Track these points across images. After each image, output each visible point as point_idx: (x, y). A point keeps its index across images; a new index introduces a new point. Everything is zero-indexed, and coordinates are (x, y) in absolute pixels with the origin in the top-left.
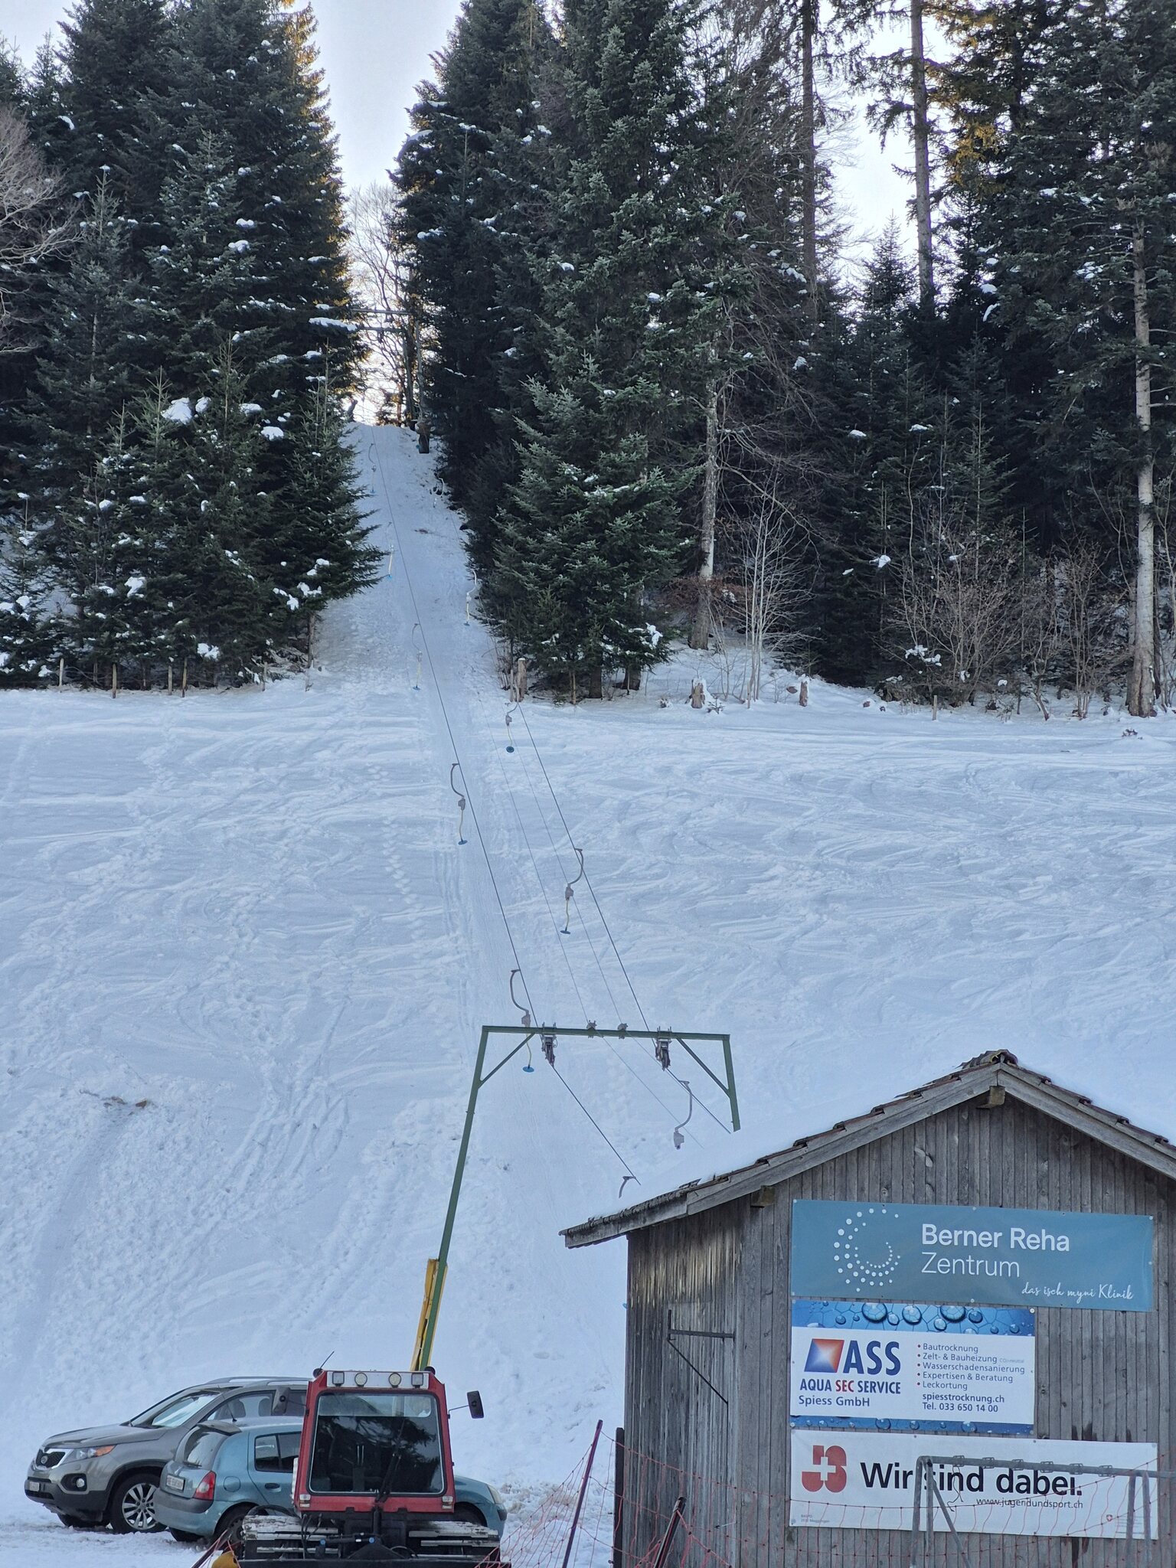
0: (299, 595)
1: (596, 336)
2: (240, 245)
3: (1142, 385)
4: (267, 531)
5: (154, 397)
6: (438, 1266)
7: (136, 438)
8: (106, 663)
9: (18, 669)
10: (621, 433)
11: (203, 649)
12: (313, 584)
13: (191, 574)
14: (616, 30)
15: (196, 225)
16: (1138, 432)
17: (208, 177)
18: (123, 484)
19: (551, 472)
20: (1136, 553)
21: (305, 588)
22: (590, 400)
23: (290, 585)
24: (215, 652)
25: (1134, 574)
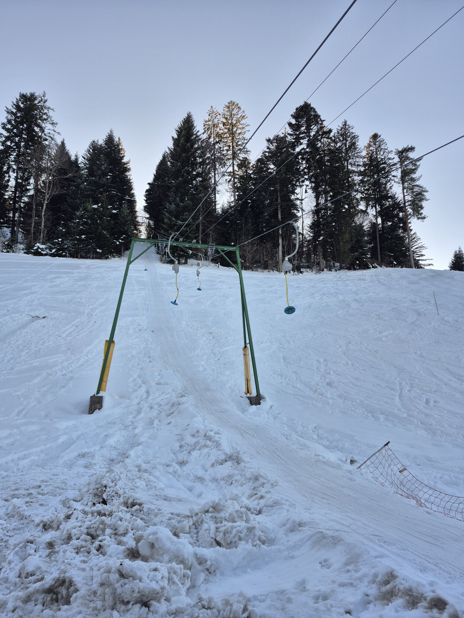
0: (119, 242)
1: (179, 194)
2: (109, 177)
3: (279, 213)
4: (112, 229)
5: (89, 201)
6: (110, 343)
7: (85, 209)
8: (77, 253)
9: (58, 253)
10: (184, 212)
11: (98, 250)
12: (122, 240)
13: (96, 235)
14: (183, 138)
15: (99, 172)
16: (279, 221)
17: (103, 164)
18: (81, 218)
19: (170, 219)
20: (279, 243)
21: (120, 241)
22: (177, 205)
23: (118, 240)
24: (101, 251)
25: (278, 247)
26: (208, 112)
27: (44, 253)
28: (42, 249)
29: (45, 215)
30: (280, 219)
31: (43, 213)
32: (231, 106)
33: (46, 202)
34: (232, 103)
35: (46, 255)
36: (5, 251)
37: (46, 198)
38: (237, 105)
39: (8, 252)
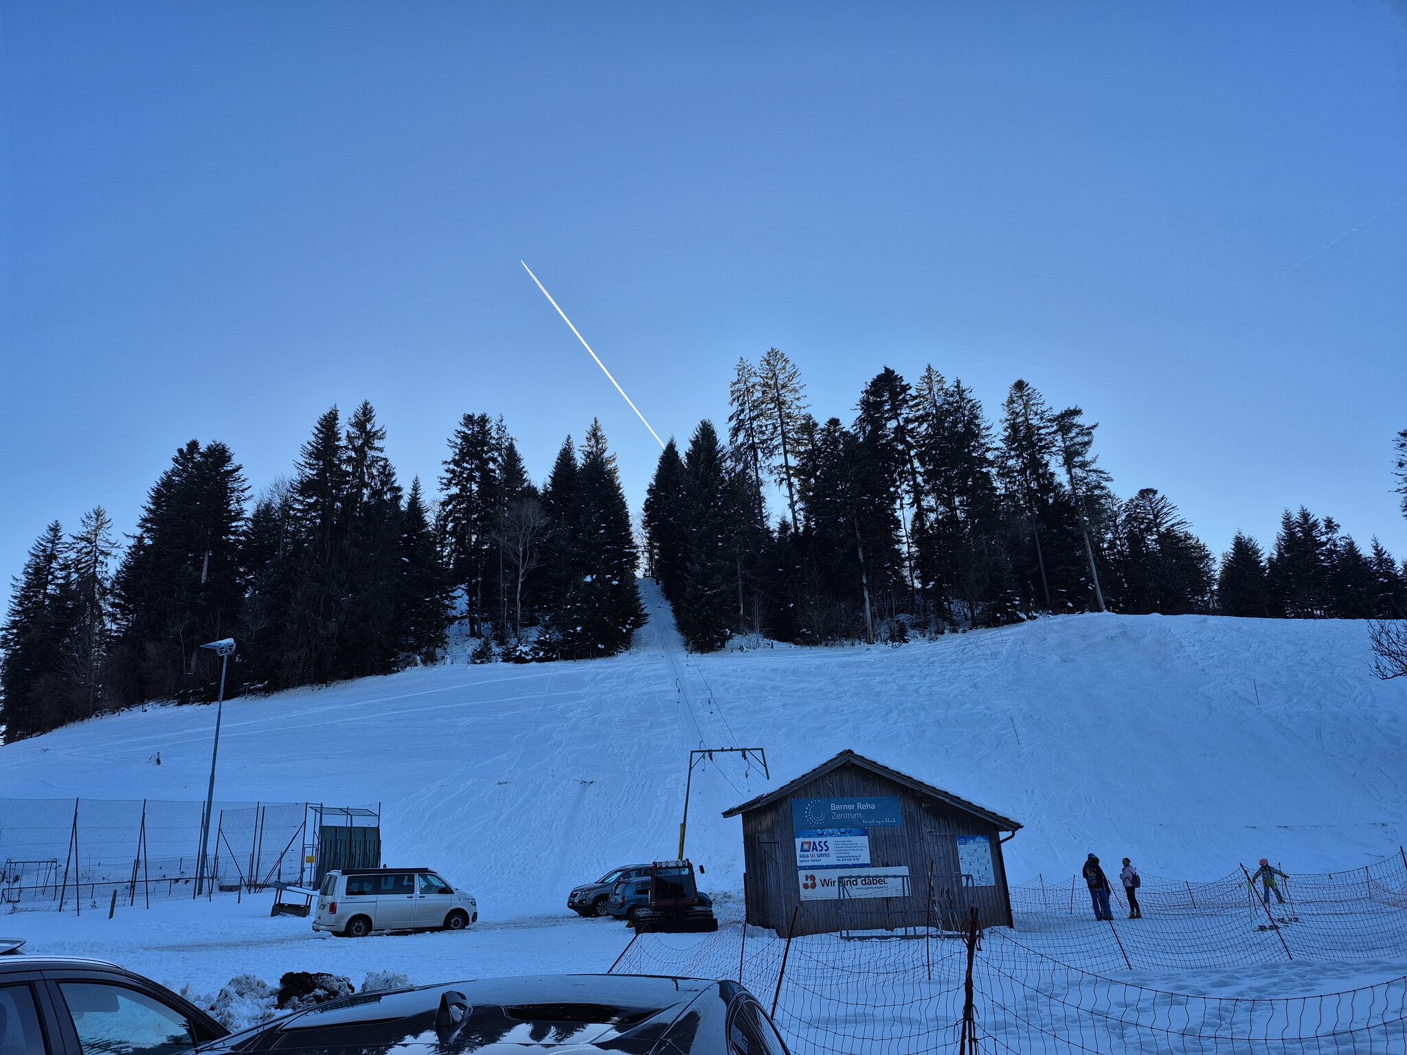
0: (626, 628)
1: (704, 549)
2: (602, 531)
3: (860, 550)
4: (615, 611)
6: (683, 826)
7: (576, 587)
9: (547, 656)
10: (714, 575)
11: (599, 646)
12: (630, 625)
13: (594, 625)
15: (589, 527)
16: (860, 564)
17: (592, 513)
18: (573, 601)
19: (695, 588)
20: (864, 598)
21: (627, 626)
22: (704, 567)
23: (623, 625)
24: (603, 647)
25: (864, 604)
26: (737, 367)
27: (528, 658)
28: (526, 653)
29: (520, 598)
30: (862, 560)
31: (518, 597)
32: (773, 357)
33: (521, 580)
34: (773, 353)
35: (531, 661)
36: (479, 661)
37: (520, 573)
38: (782, 355)
39: (482, 662)
